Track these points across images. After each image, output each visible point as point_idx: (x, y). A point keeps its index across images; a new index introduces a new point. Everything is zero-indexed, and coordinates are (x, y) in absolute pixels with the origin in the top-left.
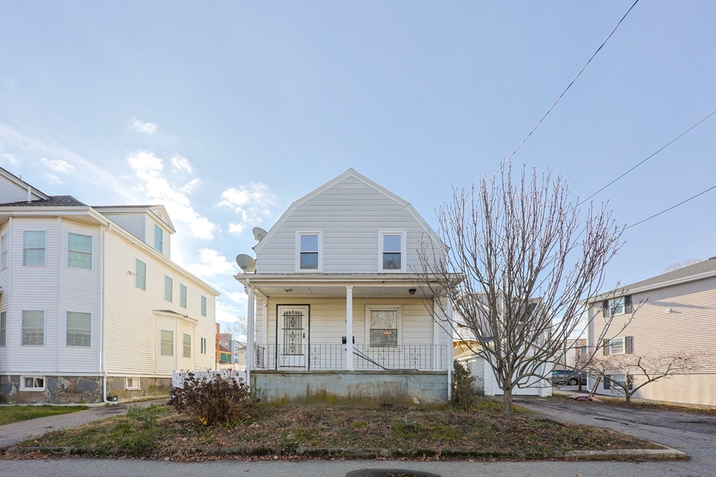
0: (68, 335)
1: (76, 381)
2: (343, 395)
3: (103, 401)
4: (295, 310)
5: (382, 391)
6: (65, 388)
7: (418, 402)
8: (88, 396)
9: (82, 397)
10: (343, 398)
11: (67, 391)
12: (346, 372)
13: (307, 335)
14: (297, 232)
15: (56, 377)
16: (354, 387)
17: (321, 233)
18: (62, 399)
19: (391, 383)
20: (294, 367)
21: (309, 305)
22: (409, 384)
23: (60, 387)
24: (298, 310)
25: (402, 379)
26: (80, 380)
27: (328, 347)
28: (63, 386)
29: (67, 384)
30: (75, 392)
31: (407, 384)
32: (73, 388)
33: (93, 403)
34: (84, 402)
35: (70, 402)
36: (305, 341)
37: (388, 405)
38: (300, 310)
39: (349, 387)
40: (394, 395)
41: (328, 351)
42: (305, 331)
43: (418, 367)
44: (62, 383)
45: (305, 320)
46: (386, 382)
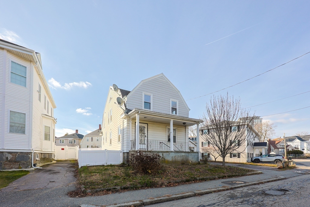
0: (11, 126)
1: (16, 155)
2: (170, 160)
3: (32, 167)
4: (142, 125)
5: (182, 158)
6: (9, 159)
7: (191, 162)
8: (24, 164)
9: (20, 165)
10: (170, 161)
11: (10, 161)
12: (172, 152)
13: (147, 136)
14: (143, 93)
15: (2, 152)
16: (174, 157)
17: (152, 95)
18: (7, 166)
19: (184, 156)
20: (143, 149)
21: (147, 124)
22: (189, 156)
23: (5, 159)
24: (143, 126)
25: (187, 154)
26: (19, 155)
27: (155, 141)
28: (7, 158)
29: (10, 157)
30: (15, 162)
31: (188, 156)
32: (14, 159)
33: (27, 168)
34: (21, 168)
35: (12, 168)
36: (146, 138)
37: (183, 163)
38: (144, 126)
39: (172, 157)
40: (185, 160)
41: (155, 143)
42: (146, 134)
43: (183, 150)
44: (7, 156)
45: (146, 129)
46: (183, 155)
